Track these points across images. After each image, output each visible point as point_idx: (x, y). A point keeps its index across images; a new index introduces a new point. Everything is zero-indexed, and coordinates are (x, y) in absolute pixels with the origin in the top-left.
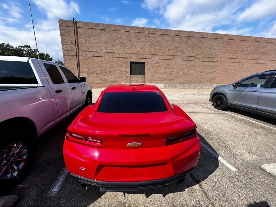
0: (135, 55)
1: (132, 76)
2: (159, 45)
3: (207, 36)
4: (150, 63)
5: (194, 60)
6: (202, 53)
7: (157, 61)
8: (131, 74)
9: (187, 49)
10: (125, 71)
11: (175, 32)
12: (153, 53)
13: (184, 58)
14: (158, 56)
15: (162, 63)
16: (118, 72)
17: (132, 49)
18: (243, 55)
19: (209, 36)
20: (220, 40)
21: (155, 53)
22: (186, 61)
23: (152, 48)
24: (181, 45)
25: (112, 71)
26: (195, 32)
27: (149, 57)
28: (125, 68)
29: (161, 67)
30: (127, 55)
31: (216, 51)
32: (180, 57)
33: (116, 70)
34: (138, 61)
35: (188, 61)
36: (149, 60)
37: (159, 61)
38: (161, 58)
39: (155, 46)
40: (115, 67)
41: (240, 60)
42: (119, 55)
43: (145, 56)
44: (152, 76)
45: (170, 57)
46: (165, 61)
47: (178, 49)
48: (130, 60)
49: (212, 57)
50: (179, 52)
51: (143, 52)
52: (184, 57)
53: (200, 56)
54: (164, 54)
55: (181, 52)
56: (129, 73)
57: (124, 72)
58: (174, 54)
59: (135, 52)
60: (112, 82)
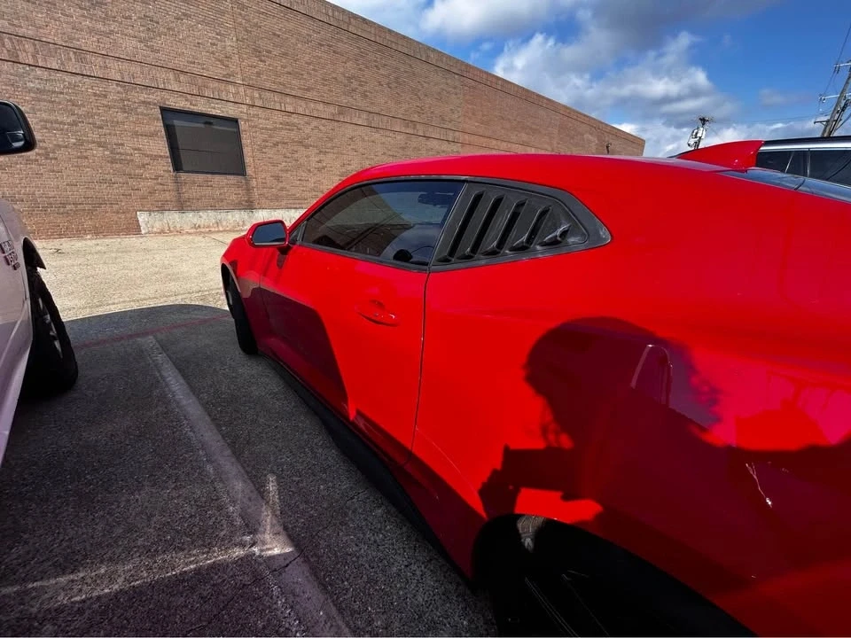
0: (182, 77)
1: (183, 176)
2: (286, 54)
3: (428, 56)
4: (262, 123)
5: (403, 129)
6: (420, 111)
7: (286, 119)
8: (178, 166)
9: (380, 88)
10: (139, 149)
11: (336, 13)
12: (268, 85)
13: (376, 121)
14: (288, 99)
15: (308, 130)
16: (99, 152)
17: (158, 42)
18: (503, 131)
19: (433, 58)
20: (456, 76)
21: (274, 87)
22: (381, 131)
23: (255, 60)
24: (360, 69)
25: (59, 146)
26: (397, 34)
27: (252, 98)
28: (136, 134)
29: (307, 147)
30: (135, 69)
31: (451, 110)
32: (364, 116)
33: (80, 143)
34: (201, 106)
35: (388, 133)
36: (252, 111)
37: (294, 119)
38: (300, 110)
39: (269, 52)
40: (75, 123)
41: (499, 142)
42: (81, 60)
43: (232, 89)
44: (278, 178)
45: (332, 110)
46: (315, 123)
47: (355, 84)
48: (155, 97)
49: (445, 126)
50: (358, 96)
51: (219, 71)
52: (376, 118)
53: (415, 118)
54: (309, 95)
55: (365, 96)
56: (165, 166)
57: (137, 157)
58: (344, 100)
59: (180, 63)
60: (69, 207)
